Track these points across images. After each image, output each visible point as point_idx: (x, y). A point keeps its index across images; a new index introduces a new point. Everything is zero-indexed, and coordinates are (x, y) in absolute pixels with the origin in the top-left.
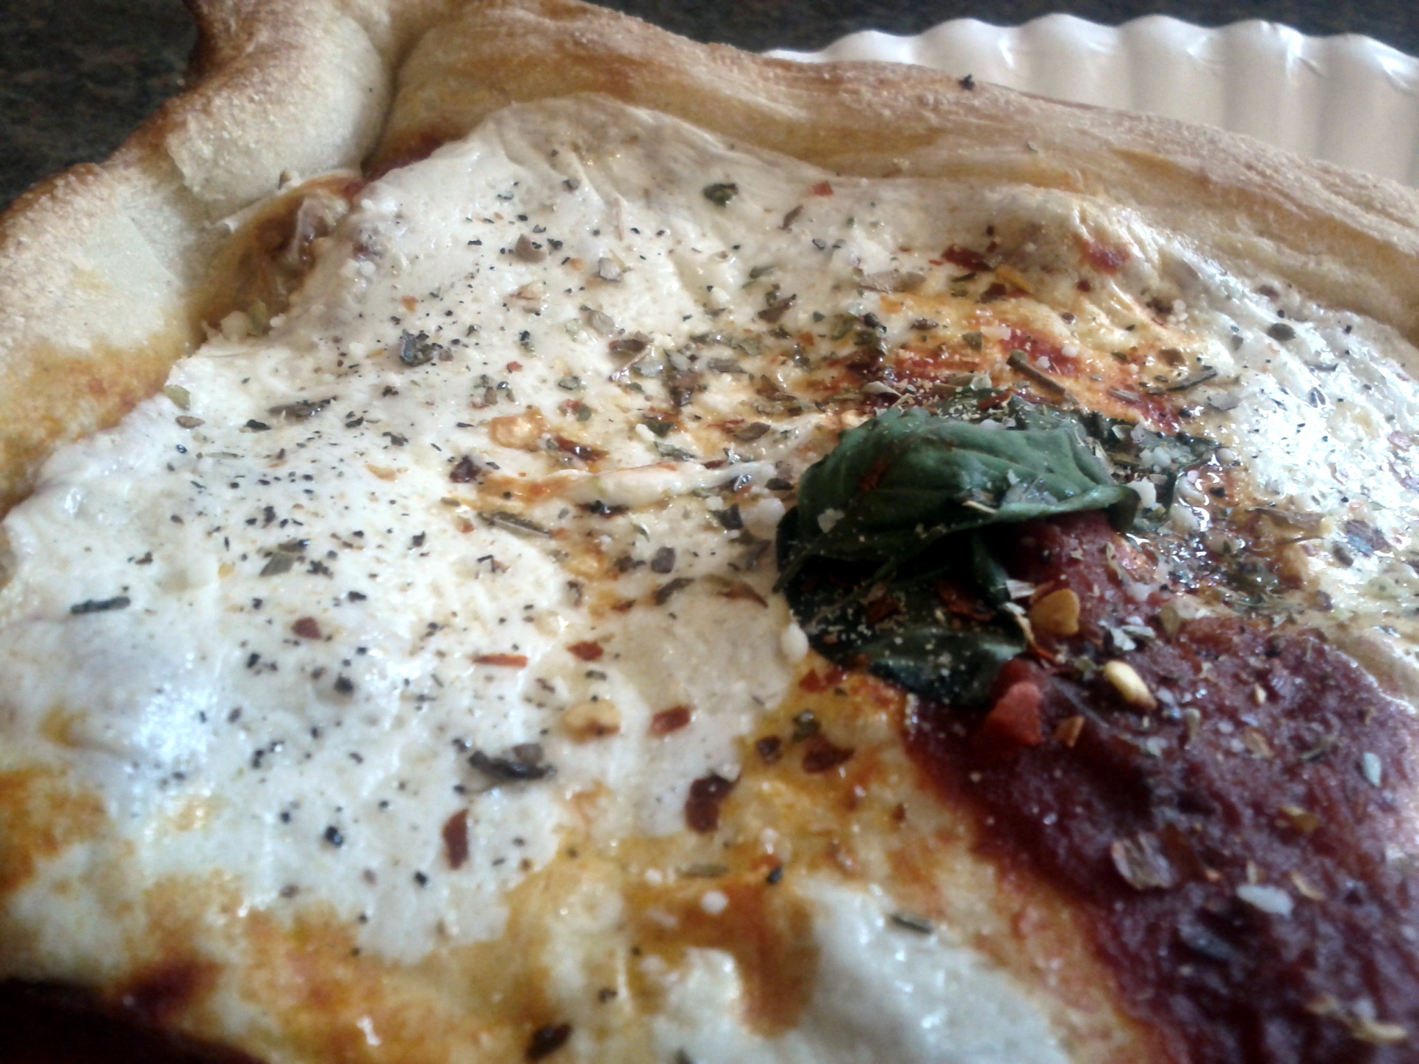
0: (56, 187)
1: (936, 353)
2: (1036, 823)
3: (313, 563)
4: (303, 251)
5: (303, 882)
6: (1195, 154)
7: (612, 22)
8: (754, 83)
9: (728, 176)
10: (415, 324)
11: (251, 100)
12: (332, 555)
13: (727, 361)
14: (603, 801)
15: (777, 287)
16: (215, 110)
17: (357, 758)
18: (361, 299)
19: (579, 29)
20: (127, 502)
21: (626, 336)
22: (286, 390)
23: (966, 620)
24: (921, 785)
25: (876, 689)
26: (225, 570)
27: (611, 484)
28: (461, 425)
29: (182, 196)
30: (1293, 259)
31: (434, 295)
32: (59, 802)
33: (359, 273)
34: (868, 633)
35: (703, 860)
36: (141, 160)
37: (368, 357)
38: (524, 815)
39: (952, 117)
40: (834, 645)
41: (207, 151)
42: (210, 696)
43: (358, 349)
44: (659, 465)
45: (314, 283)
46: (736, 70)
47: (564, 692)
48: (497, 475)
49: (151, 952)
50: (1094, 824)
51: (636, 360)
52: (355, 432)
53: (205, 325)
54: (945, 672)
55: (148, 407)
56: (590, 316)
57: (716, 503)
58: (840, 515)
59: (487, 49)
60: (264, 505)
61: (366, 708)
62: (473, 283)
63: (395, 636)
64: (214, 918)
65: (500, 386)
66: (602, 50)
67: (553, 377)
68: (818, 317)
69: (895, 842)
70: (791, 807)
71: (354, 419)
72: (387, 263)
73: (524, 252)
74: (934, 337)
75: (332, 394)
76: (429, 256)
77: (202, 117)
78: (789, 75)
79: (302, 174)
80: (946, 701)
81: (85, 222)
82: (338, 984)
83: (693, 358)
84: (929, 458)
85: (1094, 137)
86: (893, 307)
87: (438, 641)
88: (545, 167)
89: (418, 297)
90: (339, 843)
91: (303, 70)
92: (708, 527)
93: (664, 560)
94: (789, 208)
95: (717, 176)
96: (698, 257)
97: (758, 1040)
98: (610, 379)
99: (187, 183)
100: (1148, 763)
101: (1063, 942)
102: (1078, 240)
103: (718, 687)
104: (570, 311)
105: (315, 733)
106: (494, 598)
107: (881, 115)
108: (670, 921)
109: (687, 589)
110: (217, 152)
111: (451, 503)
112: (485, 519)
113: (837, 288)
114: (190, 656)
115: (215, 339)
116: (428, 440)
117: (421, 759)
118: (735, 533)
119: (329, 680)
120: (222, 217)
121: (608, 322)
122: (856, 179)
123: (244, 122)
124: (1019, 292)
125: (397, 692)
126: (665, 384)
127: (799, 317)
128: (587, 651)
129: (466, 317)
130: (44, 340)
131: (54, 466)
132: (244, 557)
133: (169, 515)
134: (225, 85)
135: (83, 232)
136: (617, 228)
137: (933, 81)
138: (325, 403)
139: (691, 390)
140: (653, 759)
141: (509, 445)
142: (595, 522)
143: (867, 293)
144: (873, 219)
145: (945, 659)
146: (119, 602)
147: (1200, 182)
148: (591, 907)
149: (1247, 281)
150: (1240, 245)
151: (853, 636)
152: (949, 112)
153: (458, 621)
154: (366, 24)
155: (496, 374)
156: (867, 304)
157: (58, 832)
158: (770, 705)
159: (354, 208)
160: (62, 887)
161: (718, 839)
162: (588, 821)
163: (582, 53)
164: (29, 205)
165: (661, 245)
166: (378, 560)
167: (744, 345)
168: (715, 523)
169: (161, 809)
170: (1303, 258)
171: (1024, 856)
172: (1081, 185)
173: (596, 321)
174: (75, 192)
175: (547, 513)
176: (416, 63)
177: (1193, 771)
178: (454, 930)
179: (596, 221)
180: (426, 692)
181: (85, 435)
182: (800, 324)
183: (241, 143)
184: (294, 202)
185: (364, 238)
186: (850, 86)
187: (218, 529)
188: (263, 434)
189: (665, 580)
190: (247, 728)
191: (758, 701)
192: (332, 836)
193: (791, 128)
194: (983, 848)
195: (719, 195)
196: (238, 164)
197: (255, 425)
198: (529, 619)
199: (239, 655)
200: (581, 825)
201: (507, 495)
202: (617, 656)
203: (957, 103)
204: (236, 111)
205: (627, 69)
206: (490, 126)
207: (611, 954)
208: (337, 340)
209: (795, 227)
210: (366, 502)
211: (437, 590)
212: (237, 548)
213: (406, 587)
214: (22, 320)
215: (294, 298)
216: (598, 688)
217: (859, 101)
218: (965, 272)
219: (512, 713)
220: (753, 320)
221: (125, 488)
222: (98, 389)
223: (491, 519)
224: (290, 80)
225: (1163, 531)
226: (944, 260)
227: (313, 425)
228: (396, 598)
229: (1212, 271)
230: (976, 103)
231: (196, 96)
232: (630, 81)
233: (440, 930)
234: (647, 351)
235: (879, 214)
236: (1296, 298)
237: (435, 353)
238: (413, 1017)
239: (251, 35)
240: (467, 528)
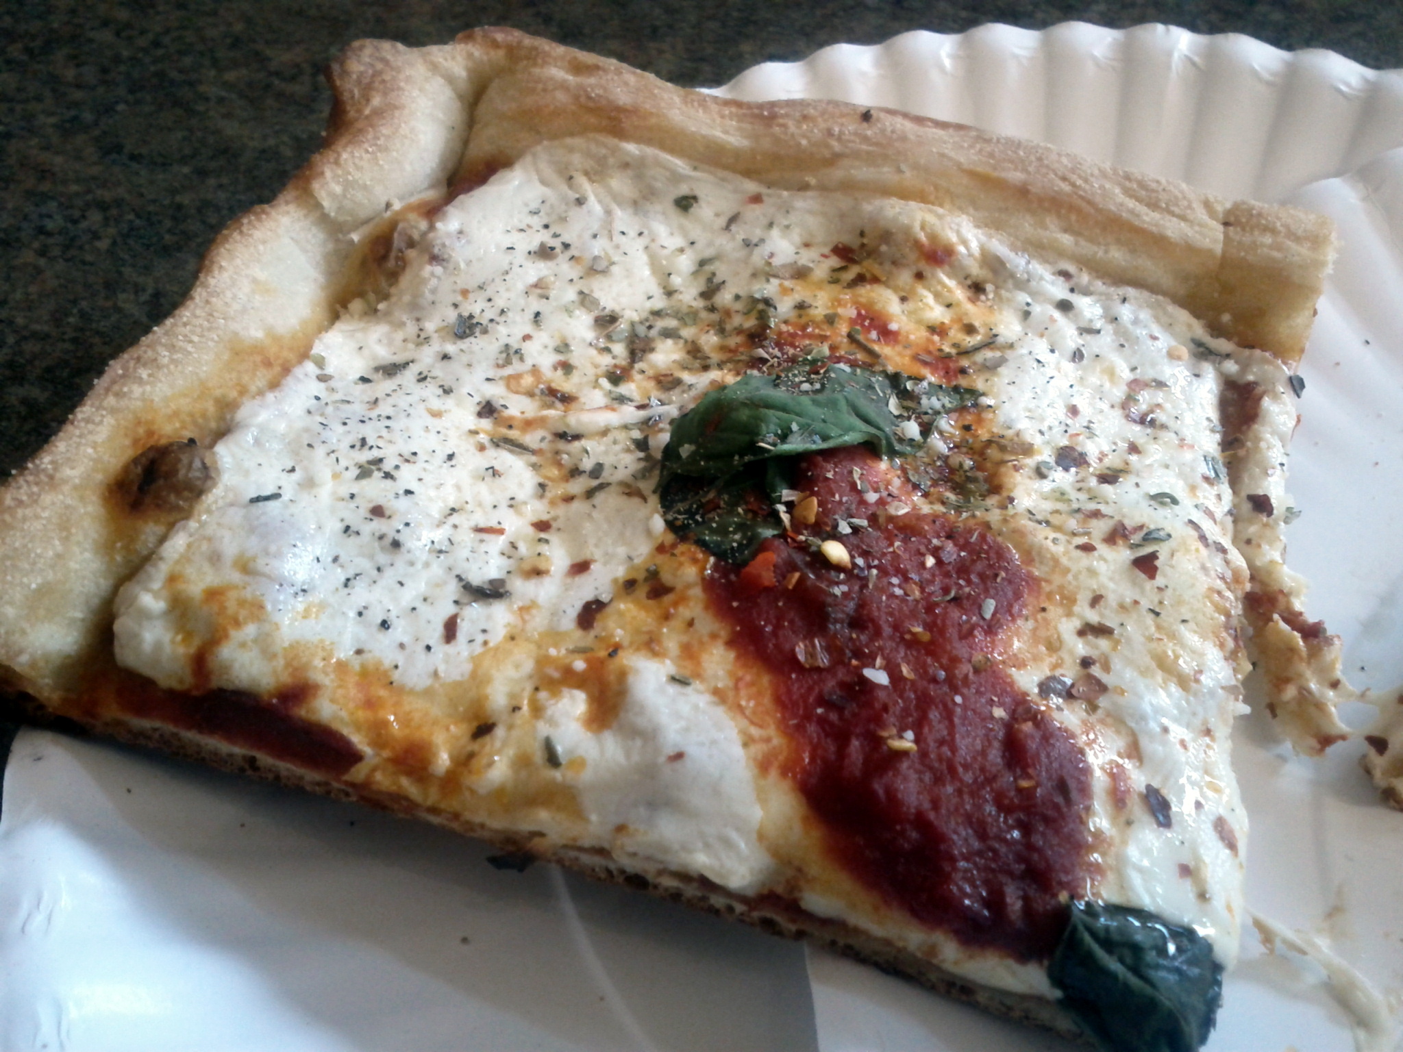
0: (243, 224)
1: (804, 328)
2: (761, 630)
3: (385, 473)
4: (397, 258)
5: (366, 647)
6: (1025, 170)
7: (616, 78)
8: (714, 120)
9: (692, 189)
10: (466, 309)
11: (367, 151)
12: (397, 467)
13: (672, 329)
14: (534, 612)
15: (714, 274)
16: (342, 162)
17: (401, 584)
18: (434, 291)
19: (590, 85)
20: (283, 435)
21: (607, 312)
22: (384, 354)
23: (755, 514)
24: (707, 608)
25: (694, 553)
26: (336, 476)
27: (577, 419)
28: (488, 379)
29: (324, 220)
30: (1087, 249)
31: (481, 288)
32: (242, 603)
33: (433, 274)
34: (700, 519)
35: (582, 644)
36: (297, 198)
37: (436, 332)
38: (489, 618)
39: (850, 145)
40: (680, 526)
41: (338, 189)
42: (322, 548)
43: (430, 326)
44: (607, 407)
45: (405, 280)
46: (701, 111)
47: (523, 549)
48: (507, 413)
49: (286, 678)
50: (794, 632)
51: (611, 329)
52: (422, 384)
53: (338, 307)
54: (735, 545)
55: (298, 371)
56: (585, 299)
57: (637, 434)
58: (693, 448)
59: (530, 101)
60: (361, 437)
61: (408, 556)
62: (507, 278)
63: (429, 515)
64: (318, 663)
65: (516, 352)
66: (604, 102)
67: (552, 344)
68: (737, 297)
69: (685, 639)
70: (634, 618)
71: (422, 376)
72: (451, 266)
73: (545, 253)
74: (808, 315)
75: (411, 359)
76: (480, 260)
77: (334, 167)
78: (741, 112)
79: (401, 198)
80: (730, 561)
81: (261, 248)
82: (380, 698)
83: (650, 327)
84: (744, 415)
85: (950, 159)
86: (785, 291)
87: (455, 519)
88: (564, 187)
89: (470, 289)
90: (388, 628)
91: (403, 125)
92: (628, 450)
93: (597, 470)
94: (729, 214)
95: (684, 190)
96: (665, 252)
97: (589, 734)
98: (591, 344)
99: (326, 211)
100: (829, 600)
101: (760, 694)
102: (917, 244)
103: (610, 550)
104: (571, 295)
105: (379, 569)
106: (492, 493)
107: (799, 144)
108: (556, 675)
109: (606, 489)
110: (345, 190)
111: (474, 432)
112: (494, 442)
113: (754, 275)
114: (313, 527)
115: (344, 317)
116: (465, 390)
117: (437, 585)
118: (642, 455)
119: (388, 541)
120: (349, 232)
121: (595, 302)
122: (779, 192)
123: (362, 168)
124: (875, 280)
125: (427, 548)
126: (628, 346)
127: (725, 298)
128: (542, 526)
129: (500, 303)
130: (236, 334)
131: (242, 414)
132: (347, 469)
133: (306, 443)
134: (350, 142)
135: (259, 254)
136: (610, 231)
137: (842, 115)
138: (406, 365)
139: (644, 351)
140: (567, 590)
141: (517, 392)
142: (562, 445)
143: (773, 280)
144: (786, 223)
145: (737, 537)
146: (276, 496)
147: (1022, 193)
148: (517, 666)
149: (1048, 266)
150: (1045, 241)
151: (690, 522)
152: (850, 141)
153: (469, 507)
154: (450, 79)
155: (515, 343)
156: (770, 289)
157: (241, 618)
158: (637, 561)
159: (432, 227)
160: (243, 645)
161: (592, 633)
162: (524, 621)
163: (591, 104)
164: (226, 239)
165: (642, 242)
166: (425, 470)
167: (688, 317)
168: (633, 447)
169: (293, 608)
170: (1095, 248)
171: (752, 648)
172: (932, 198)
173: (587, 302)
174: (255, 227)
175: (532, 439)
176: (483, 108)
177: (862, 605)
178: (442, 674)
179: (595, 227)
180: (444, 548)
181: (261, 393)
182: (726, 302)
183: (361, 182)
184: (393, 225)
185: (436, 251)
186: (781, 121)
187: (333, 452)
188: (367, 385)
189: (595, 483)
190: (342, 566)
191: (630, 558)
192: (385, 625)
193: (737, 154)
194: (731, 643)
195: (685, 203)
196: (359, 196)
197: (364, 380)
198: (511, 506)
199: (340, 526)
200: (520, 623)
201: (510, 427)
202: (559, 529)
203: (856, 134)
204: (357, 161)
205: (622, 116)
206: (528, 159)
207: (523, 690)
208: (418, 320)
209: (733, 228)
210: (422, 433)
211: (458, 488)
212: (343, 463)
213: (439, 486)
214: (223, 321)
215: (393, 290)
216: (544, 549)
217: (786, 134)
218: (843, 264)
219: (492, 561)
220: (695, 299)
221: (282, 427)
222: (268, 364)
223: (500, 442)
224: (394, 134)
225: (920, 454)
226: (831, 254)
227: (398, 379)
228: (432, 493)
229: (1019, 262)
230: (869, 133)
231: (330, 153)
232: (623, 125)
233: (435, 674)
234: (618, 323)
235: (793, 218)
236: (1085, 278)
237: (477, 330)
238: (417, 716)
239: (368, 100)
240: (482, 448)
